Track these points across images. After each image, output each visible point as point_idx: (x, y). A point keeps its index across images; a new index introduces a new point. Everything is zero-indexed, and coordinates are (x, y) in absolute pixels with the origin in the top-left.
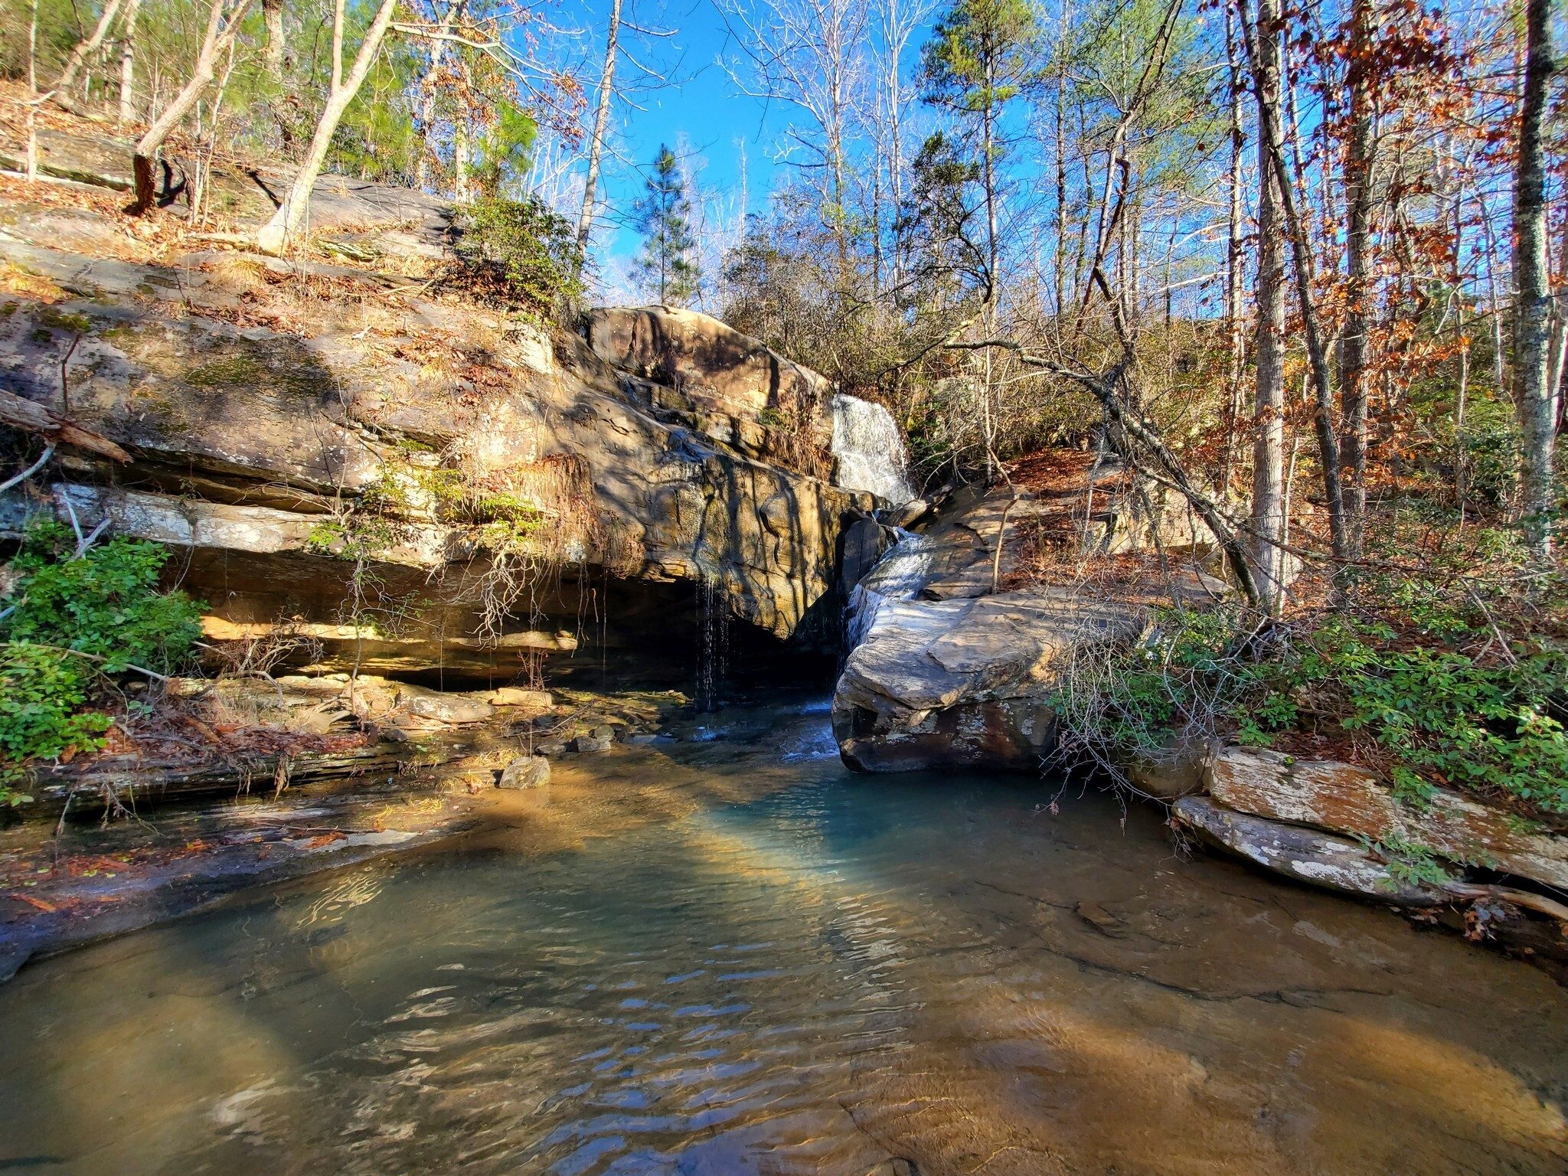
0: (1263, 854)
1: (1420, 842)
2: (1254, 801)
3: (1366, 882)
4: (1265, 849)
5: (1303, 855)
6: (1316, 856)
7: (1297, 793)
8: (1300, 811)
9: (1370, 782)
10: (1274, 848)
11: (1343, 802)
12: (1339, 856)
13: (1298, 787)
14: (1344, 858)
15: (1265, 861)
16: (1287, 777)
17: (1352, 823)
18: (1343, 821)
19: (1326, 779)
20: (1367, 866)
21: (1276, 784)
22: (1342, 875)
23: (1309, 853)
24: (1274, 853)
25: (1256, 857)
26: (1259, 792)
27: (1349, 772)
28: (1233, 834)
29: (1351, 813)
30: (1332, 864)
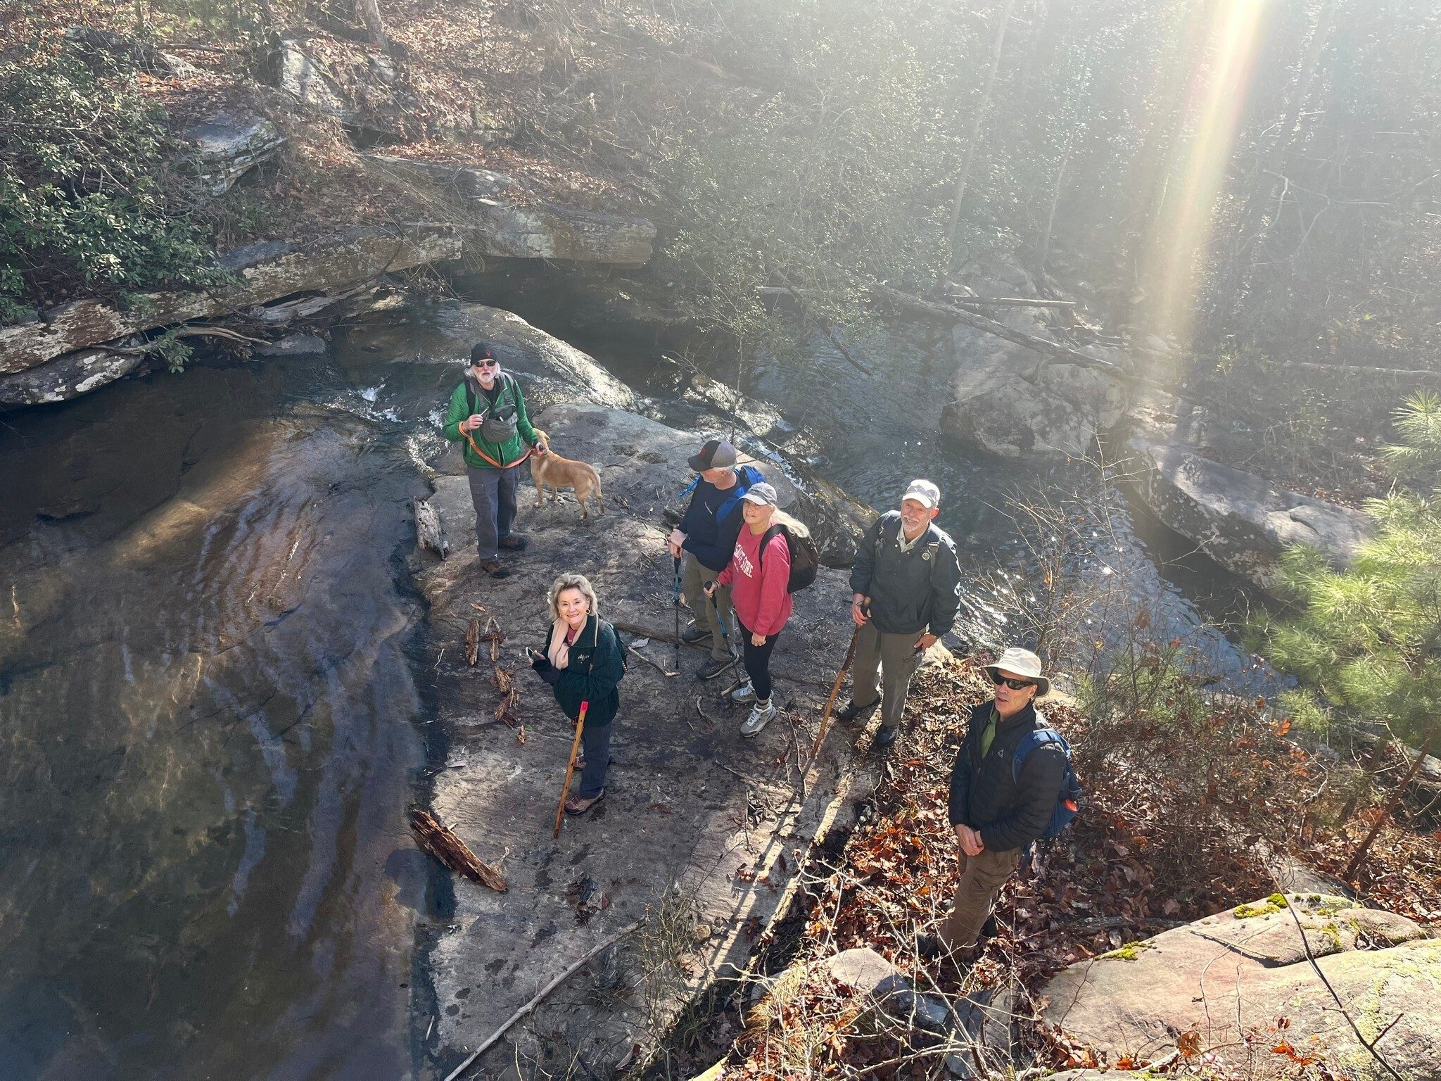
0: (58, 394)
1: (131, 330)
2: (25, 360)
3: (115, 373)
4: (57, 390)
5: (79, 378)
6: (85, 373)
7: (55, 337)
8: (58, 348)
9: (99, 307)
10: (61, 385)
11: (86, 327)
12: (96, 366)
13: (55, 332)
14: (99, 365)
15: (60, 398)
16: (46, 330)
17: (92, 338)
18: (88, 341)
19: (71, 318)
20: (112, 361)
21: (40, 338)
22: (104, 376)
23: (79, 375)
24: (63, 388)
25: (56, 399)
26: (28, 351)
27: (84, 306)
28: (29, 393)
29: (91, 333)
30: (96, 373)
